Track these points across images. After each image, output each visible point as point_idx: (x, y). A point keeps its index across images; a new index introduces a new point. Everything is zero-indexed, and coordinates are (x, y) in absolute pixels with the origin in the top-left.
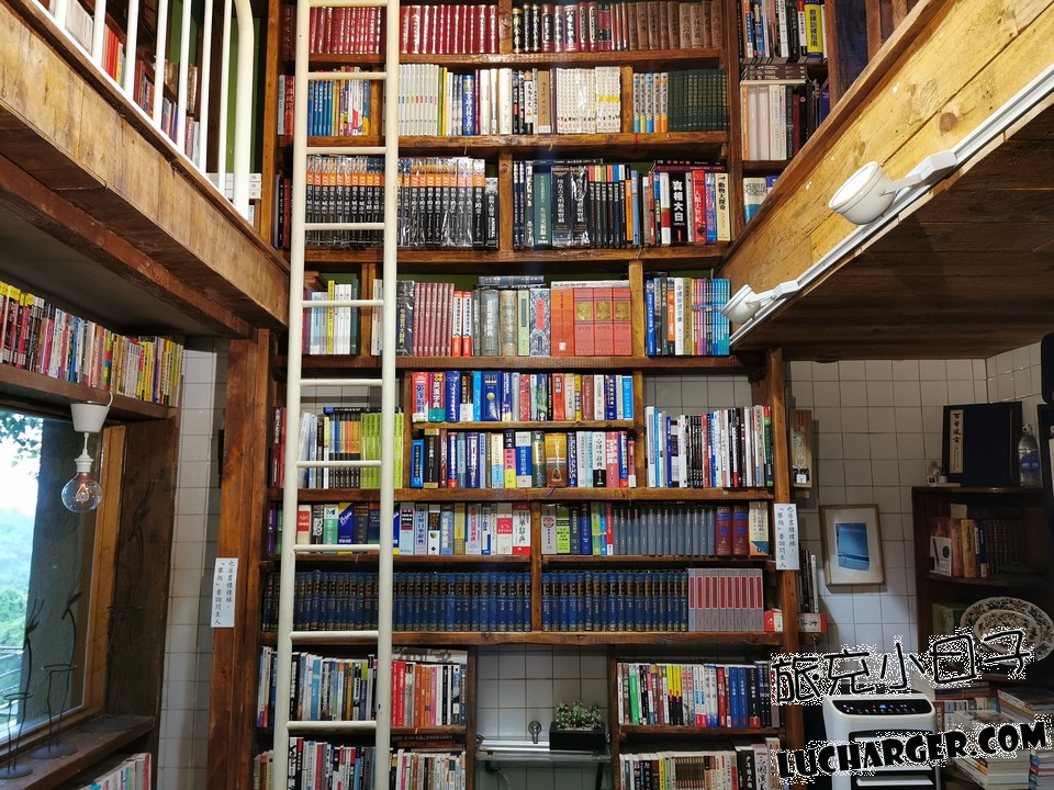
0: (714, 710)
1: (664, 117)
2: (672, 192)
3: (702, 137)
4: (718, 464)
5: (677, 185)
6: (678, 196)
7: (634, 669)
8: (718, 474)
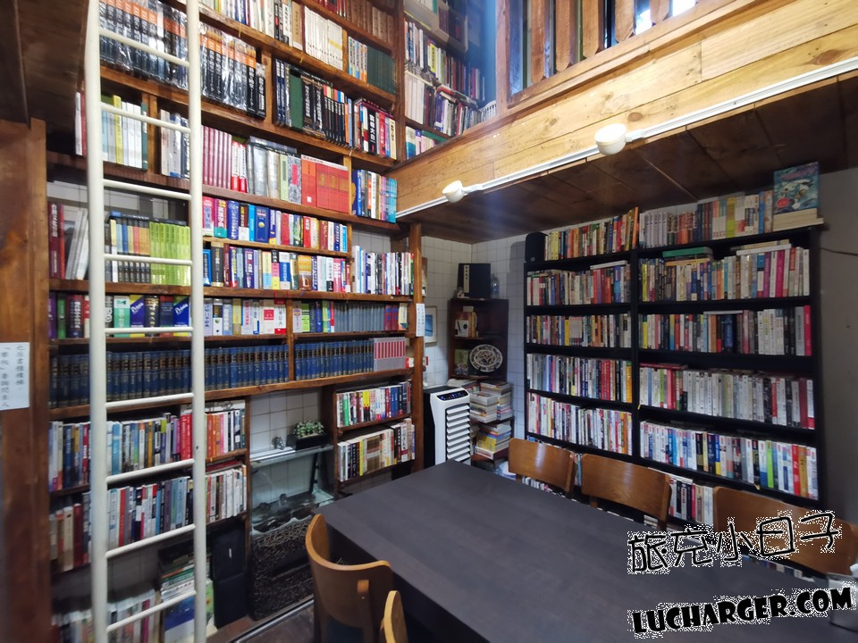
0: (384, 410)
1: (365, 73)
2: (369, 121)
3: (384, 94)
4: (389, 282)
5: (372, 118)
6: (372, 124)
7: (346, 396)
8: (389, 287)
